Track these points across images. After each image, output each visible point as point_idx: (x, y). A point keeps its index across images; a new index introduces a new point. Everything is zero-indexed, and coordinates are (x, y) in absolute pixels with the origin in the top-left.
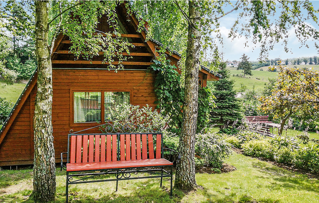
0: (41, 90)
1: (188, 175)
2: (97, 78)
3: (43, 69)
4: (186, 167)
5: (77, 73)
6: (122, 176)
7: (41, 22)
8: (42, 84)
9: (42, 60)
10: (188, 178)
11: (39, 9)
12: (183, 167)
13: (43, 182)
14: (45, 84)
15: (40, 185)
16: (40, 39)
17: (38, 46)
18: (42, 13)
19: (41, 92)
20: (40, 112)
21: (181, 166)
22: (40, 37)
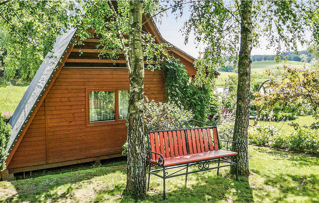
0: (138, 90)
1: (246, 162)
2: (111, 76)
3: (140, 69)
4: (244, 155)
5: (93, 72)
6: (203, 168)
7: (139, 22)
8: (139, 84)
9: (140, 61)
10: (246, 165)
11: (137, 9)
12: (241, 155)
13: (140, 179)
14: (142, 84)
15: (138, 183)
16: (138, 40)
17: (136, 47)
18: (140, 14)
19: (138, 91)
20: (137, 112)
21: (240, 155)
22: (138, 38)
